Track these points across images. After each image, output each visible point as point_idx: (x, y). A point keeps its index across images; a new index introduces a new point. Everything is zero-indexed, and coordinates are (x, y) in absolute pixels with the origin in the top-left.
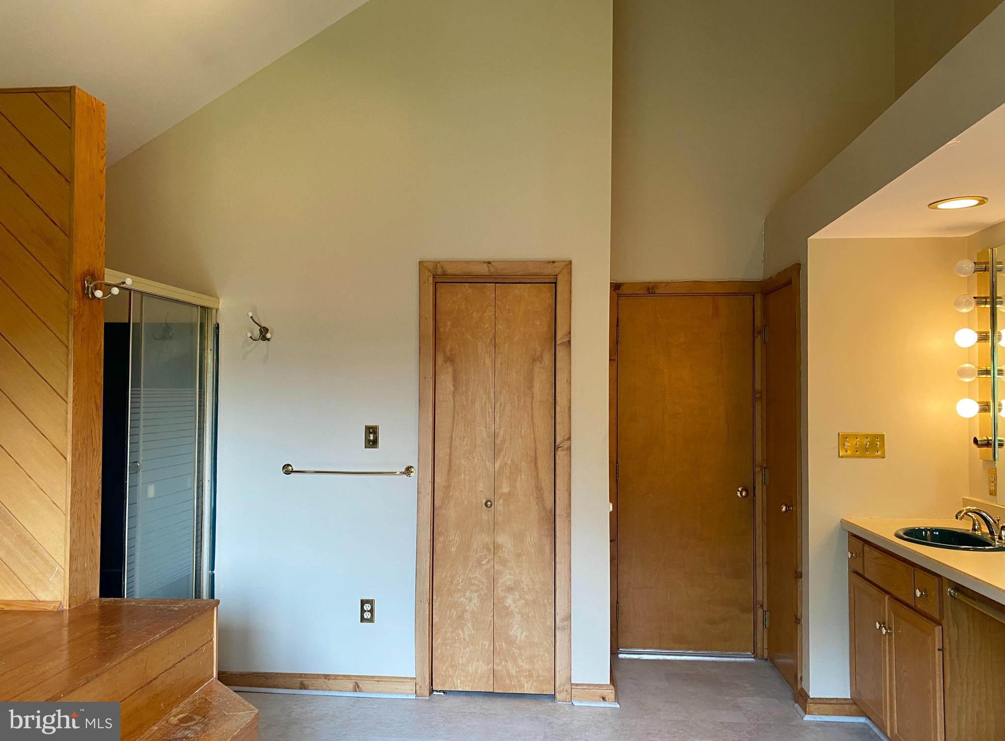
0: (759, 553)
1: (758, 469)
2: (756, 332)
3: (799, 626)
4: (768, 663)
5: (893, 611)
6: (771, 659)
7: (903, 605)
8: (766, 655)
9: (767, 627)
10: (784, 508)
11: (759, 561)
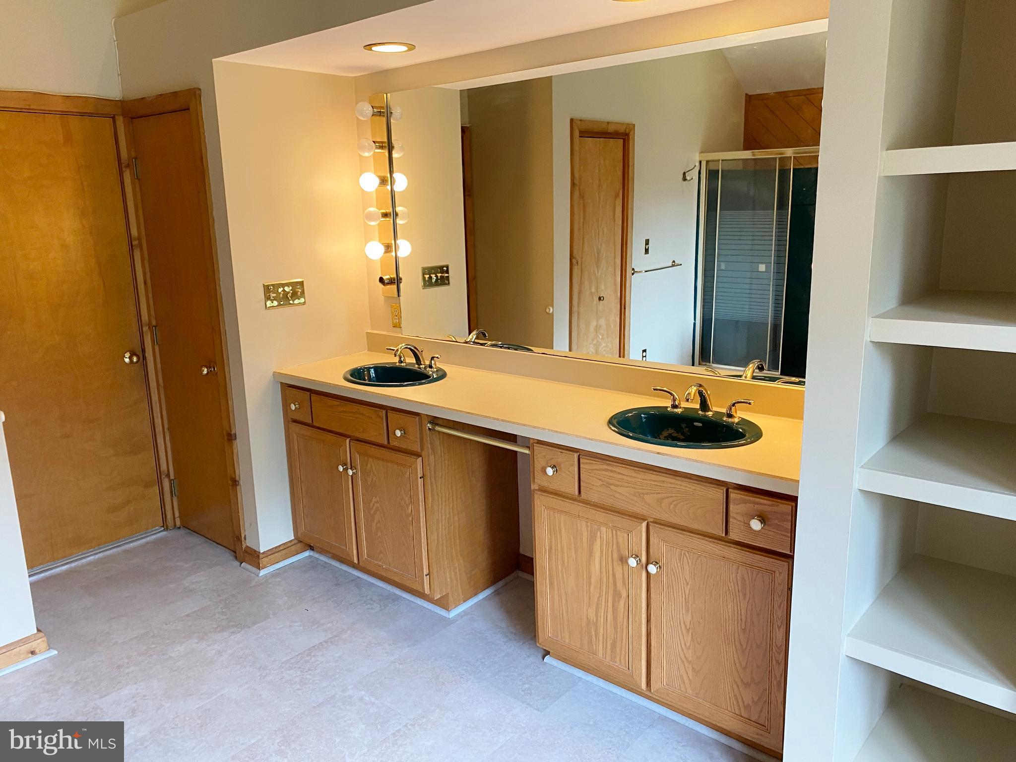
0: (158, 421)
1: (145, 329)
2: (123, 165)
3: (238, 487)
4: (183, 531)
5: (357, 452)
6: (185, 526)
7: (371, 446)
8: (178, 523)
9: (176, 495)
10: (206, 370)
11: (159, 429)
